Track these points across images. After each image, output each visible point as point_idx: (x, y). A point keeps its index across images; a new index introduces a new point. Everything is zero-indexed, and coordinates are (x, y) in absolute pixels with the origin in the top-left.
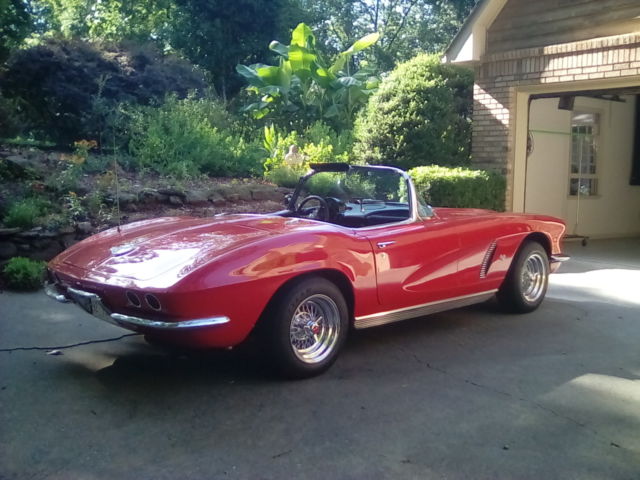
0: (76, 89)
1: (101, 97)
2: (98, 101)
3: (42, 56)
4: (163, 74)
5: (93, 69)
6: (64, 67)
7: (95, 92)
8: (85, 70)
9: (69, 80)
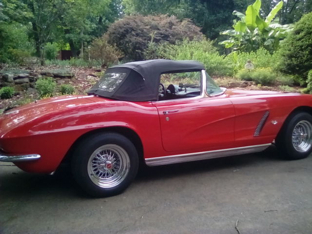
0: (141, 39)
1: (153, 42)
2: (151, 44)
3: (125, 25)
4: (181, 30)
5: (148, 29)
6: (135, 29)
7: (150, 40)
8: (145, 30)
9: (137, 35)
